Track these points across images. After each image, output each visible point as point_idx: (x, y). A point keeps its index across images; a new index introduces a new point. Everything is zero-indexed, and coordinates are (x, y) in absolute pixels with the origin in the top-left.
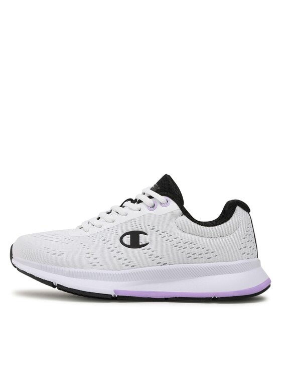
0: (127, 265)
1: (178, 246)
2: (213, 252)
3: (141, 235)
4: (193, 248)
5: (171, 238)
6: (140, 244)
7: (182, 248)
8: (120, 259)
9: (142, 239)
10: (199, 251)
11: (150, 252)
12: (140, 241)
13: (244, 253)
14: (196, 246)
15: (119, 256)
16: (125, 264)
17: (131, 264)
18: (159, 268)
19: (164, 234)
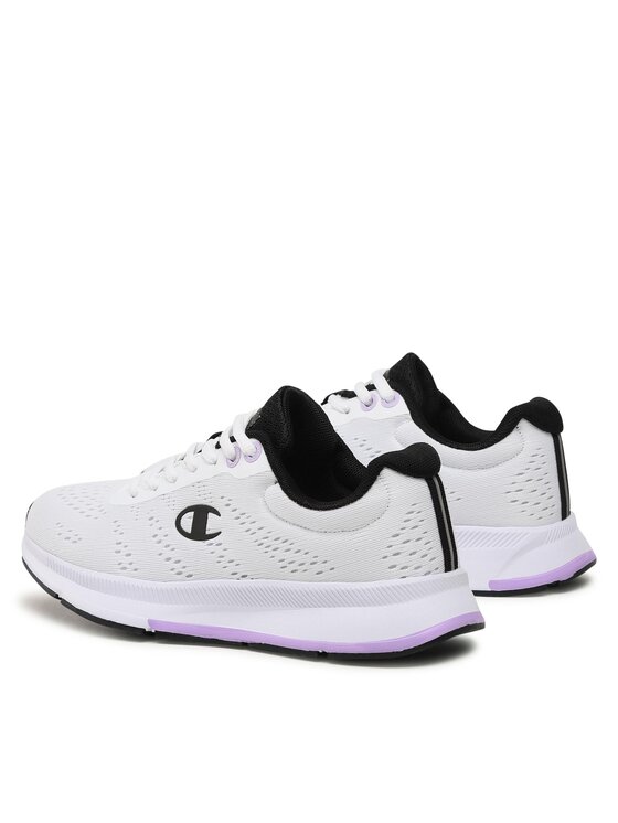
0: (179, 573)
1: (265, 545)
2: (325, 562)
3: (210, 514)
4: (288, 550)
5: (254, 527)
6: (207, 533)
7: (270, 549)
8: (168, 559)
9: (213, 523)
10: (299, 558)
11: (219, 551)
12: (208, 526)
13: (394, 566)
14: (294, 548)
15: (167, 553)
16: (176, 571)
17: (186, 572)
18: (234, 583)
19: (243, 518)
